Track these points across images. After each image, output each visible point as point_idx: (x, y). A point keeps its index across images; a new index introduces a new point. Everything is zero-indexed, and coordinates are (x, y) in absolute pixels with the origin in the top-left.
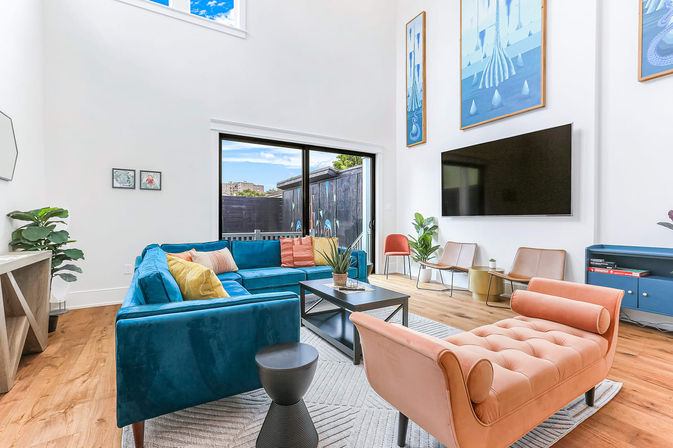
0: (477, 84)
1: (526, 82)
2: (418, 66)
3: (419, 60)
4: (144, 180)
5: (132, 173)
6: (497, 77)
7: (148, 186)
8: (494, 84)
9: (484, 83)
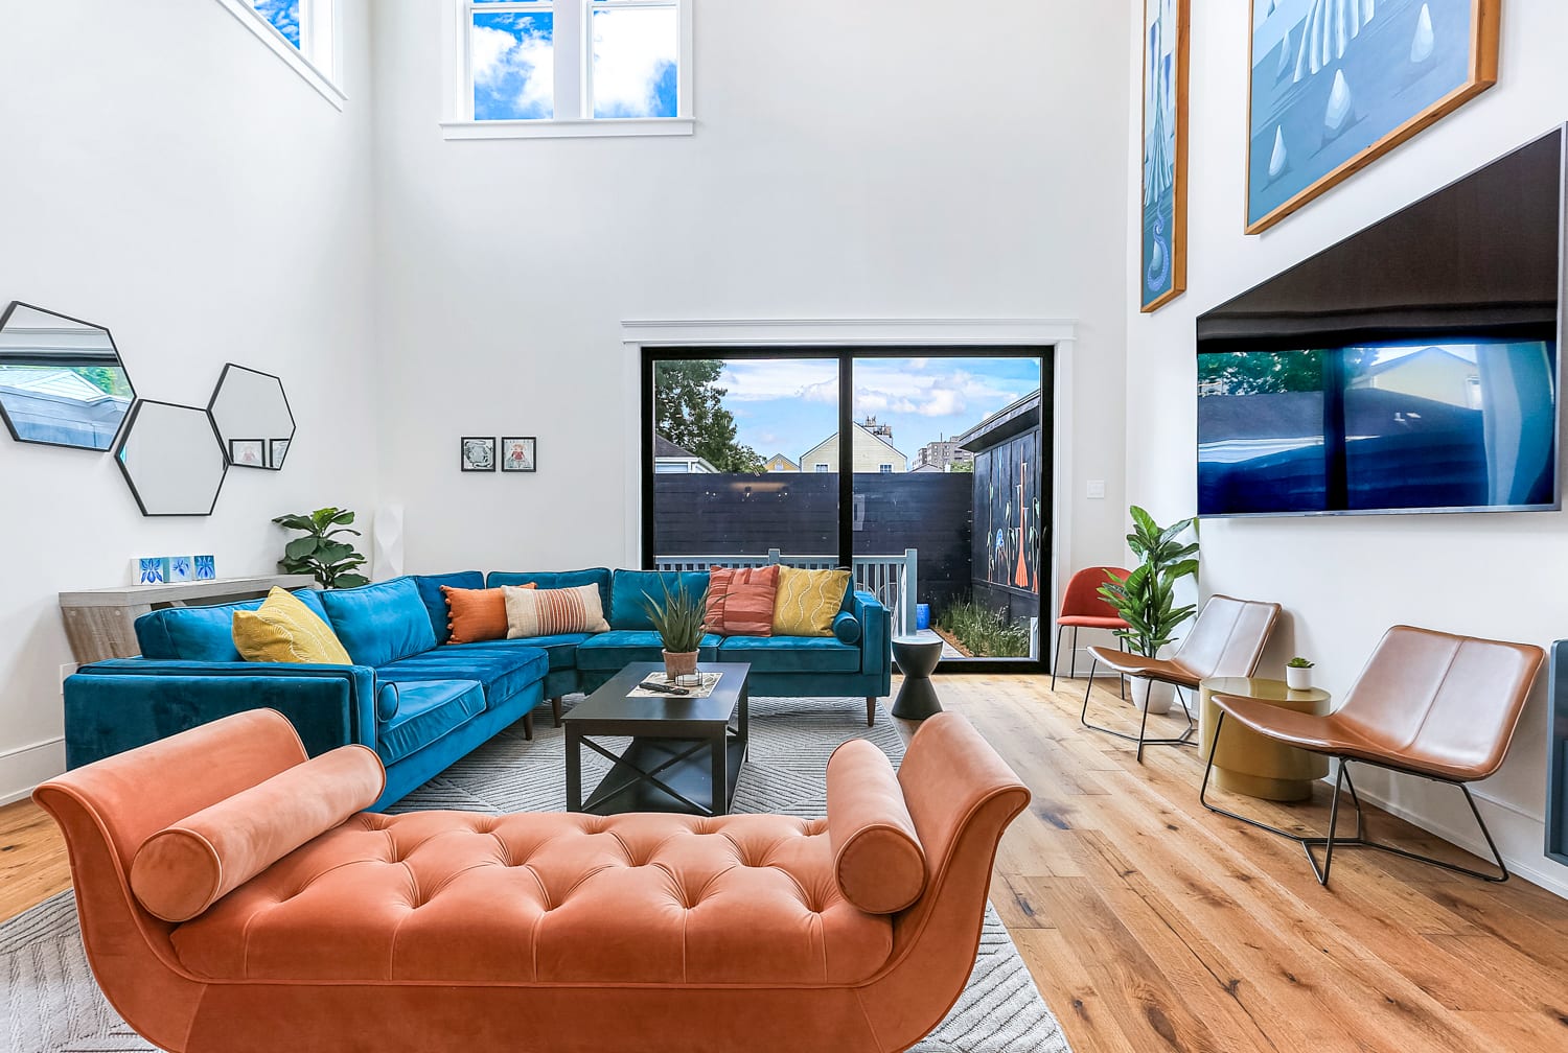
0: (1289, 69)
1: (1425, 8)
2: (1168, 58)
3: (1169, 45)
4: (508, 455)
5: (490, 443)
6: (1341, 24)
7: (516, 465)
8: (1333, 50)
9: (1306, 61)
